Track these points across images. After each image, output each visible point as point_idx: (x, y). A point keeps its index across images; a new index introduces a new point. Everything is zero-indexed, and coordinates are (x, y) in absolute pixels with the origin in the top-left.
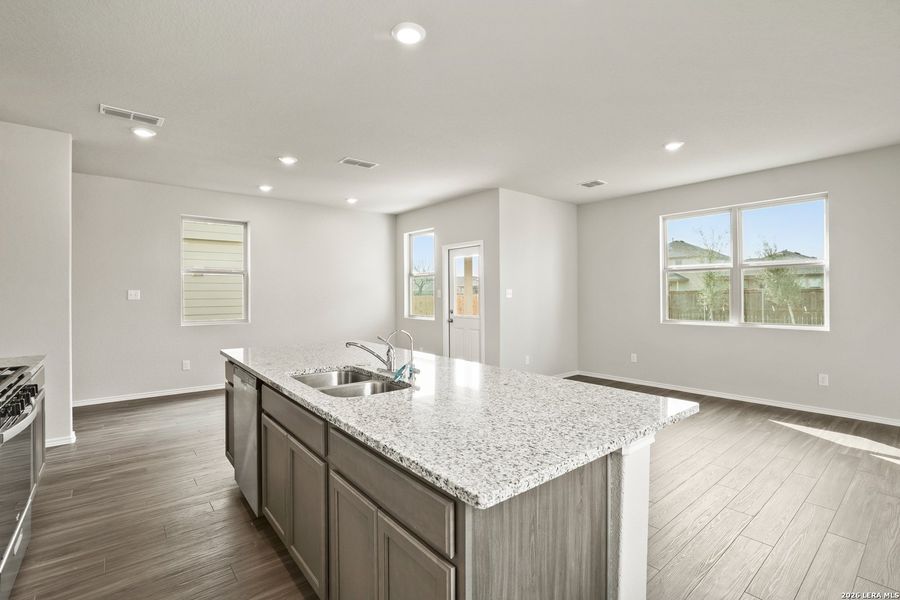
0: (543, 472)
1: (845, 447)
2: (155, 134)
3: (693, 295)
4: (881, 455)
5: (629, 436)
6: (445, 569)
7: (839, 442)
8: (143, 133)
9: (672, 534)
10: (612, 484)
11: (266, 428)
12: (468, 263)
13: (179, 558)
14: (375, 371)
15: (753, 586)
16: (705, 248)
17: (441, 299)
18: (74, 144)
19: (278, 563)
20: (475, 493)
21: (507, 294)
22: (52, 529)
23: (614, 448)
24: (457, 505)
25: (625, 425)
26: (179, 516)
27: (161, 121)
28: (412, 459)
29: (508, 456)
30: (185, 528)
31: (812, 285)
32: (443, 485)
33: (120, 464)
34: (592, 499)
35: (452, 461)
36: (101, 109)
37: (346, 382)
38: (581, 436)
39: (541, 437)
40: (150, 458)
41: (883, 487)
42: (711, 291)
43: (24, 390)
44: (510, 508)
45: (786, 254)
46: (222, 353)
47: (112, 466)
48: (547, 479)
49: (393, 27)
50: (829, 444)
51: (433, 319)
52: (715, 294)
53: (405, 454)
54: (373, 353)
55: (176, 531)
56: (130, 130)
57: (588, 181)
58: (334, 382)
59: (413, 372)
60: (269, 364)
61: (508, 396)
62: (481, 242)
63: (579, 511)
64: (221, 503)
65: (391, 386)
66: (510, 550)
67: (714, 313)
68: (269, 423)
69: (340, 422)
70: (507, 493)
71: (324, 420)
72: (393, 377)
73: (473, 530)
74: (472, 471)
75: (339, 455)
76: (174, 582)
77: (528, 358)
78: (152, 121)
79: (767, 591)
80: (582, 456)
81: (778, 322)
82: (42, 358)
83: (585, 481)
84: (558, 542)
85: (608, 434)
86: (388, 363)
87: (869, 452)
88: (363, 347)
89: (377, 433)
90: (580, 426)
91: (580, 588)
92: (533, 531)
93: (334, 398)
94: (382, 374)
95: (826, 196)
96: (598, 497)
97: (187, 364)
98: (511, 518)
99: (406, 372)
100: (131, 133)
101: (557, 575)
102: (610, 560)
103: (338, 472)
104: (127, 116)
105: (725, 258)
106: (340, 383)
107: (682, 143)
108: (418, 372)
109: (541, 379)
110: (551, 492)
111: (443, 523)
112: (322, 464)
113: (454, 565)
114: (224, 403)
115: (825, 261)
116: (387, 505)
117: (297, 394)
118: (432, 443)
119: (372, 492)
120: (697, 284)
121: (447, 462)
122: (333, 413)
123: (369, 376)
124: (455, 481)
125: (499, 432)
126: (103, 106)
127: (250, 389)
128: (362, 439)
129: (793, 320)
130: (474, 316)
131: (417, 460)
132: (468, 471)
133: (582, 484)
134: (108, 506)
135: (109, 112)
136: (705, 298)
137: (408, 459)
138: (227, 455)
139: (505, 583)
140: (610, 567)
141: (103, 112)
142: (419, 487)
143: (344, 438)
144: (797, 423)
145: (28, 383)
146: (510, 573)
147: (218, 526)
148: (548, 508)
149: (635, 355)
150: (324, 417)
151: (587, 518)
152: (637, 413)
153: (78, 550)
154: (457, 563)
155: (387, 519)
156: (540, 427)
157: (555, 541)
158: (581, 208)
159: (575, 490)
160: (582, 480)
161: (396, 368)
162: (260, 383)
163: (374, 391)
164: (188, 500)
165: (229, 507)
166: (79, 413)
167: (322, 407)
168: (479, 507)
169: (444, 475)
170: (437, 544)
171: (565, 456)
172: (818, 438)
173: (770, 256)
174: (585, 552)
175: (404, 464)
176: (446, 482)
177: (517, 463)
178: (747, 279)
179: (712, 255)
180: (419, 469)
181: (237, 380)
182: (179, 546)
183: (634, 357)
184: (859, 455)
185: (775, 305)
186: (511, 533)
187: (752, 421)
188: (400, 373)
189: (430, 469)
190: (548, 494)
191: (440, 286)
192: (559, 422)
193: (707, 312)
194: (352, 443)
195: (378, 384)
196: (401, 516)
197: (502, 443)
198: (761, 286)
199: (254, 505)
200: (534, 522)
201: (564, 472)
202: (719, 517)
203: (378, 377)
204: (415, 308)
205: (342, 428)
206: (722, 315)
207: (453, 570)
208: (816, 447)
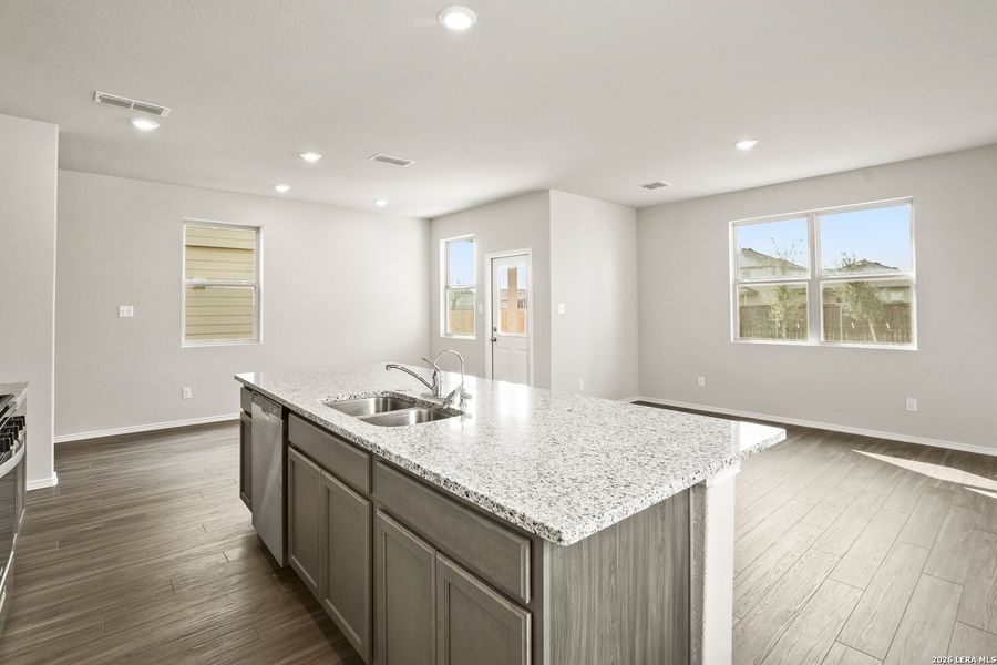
0: (627, 504)
1: (937, 480)
2: (157, 126)
3: (765, 309)
4: (975, 488)
5: (715, 465)
6: (519, 615)
7: (930, 474)
8: (144, 124)
9: (753, 579)
10: (695, 519)
11: (293, 463)
12: (512, 274)
13: (190, 617)
14: (419, 397)
15: (844, 634)
16: (778, 257)
17: (484, 314)
18: (62, 136)
19: (308, 620)
20: (556, 528)
21: (559, 308)
22: (36, 587)
23: (699, 479)
24: (534, 542)
25: (708, 454)
26: (189, 568)
27: (167, 112)
28: (480, 493)
29: (585, 488)
30: (195, 582)
31: (894, 299)
32: (518, 520)
33: (114, 509)
34: (673, 537)
35: (526, 494)
36: (97, 97)
37: (385, 410)
38: (662, 465)
39: (619, 467)
40: (148, 502)
41: (979, 523)
42: (785, 305)
43: (9, 423)
44: (589, 547)
45: (865, 264)
46: (236, 378)
47: (104, 512)
48: (631, 513)
49: (440, 12)
50: (919, 476)
51: (474, 338)
52: (788, 309)
53: (471, 488)
54: (415, 376)
55: (186, 585)
56: (128, 121)
57: (650, 182)
58: (372, 411)
59: (464, 397)
60: (294, 390)
61: (575, 423)
62: (528, 251)
63: (661, 550)
64: (235, 553)
65: (439, 413)
66: (590, 593)
67: (787, 330)
68: (299, 458)
69: (390, 454)
70: (591, 528)
71: (370, 453)
72: (440, 403)
73: (551, 570)
74: (550, 505)
75: (386, 492)
76: (187, 645)
77: (582, 381)
78: (155, 111)
79: (860, 638)
80: (667, 488)
81: (858, 340)
82: (25, 385)
83: (667, 515)
84: (639, 585)
85: (691, 464)
86: (435, 389)
87: (963, 485)
88: (403, 369)
89: (436, 466)
90: (660, 455)
91: (662, 637)
92: (612, 572)
93: (378, 427)
94: (427, 400)
95: (912, 201)
96: (680, 535)
97: (188, 392)
98: (590, 557)
99: (457, 399)
100: (131, 124)
101: (638, 622)
102: (693, 605)
103: (385, 512)
104: (127, 105)
105: (802, 269)
106: (377, 411)
107: (755, 142)
108: (469, 397)
109: (608, 404)
110: (631, 529)
111: (517, 563)
112: (366, 503)
113: (529, 611)
114: (239, 436)
115: (910, 273)
116: (449, 546)
117: (335, 423)
118: (499, 475)
119: (429, 533)
120: (768, 298)
121: (519, 496)
122: (381, 445)
123: (412, 403)
124: (532, 515)
125: (571, 462)
126: (99, 93)
127: (273, 419)
128: (418, 473)
129: (874, 338)
130: (521, 335)
131: (486, 494)
132: (545, 505)
133: (663, 519)
134: (102, 559)
135: (105, 100)
136: (778, 313)
137: (475, 494)
138: (242, 497)
139: (584, 631)
140: (693, 613)
141: (99, 100)
142: (488, 525)
143: (395, 473)
144: (884, 453)
145: (14, 415)
146: (589, 622)
147: (234, 580)
148: (628, 547)
149: (703, 378)
150: (369, 448)
151: (669, 558)
152: (720, 441)
153: (69, 610)
154: (534, 609)
155: (448, 563)
156: (616, 457)
157: (635, 583)
158: (641, 213)
159: (656, 528)
160: (663, 514)
161: (444, 393)
162: (286, 412)
163: (419, 420)
164: (197, 550)
165: (245, 557)
166: (62, 451)
167: (366, 438)
168: (562, 543)
169: (520, 510)
170: (510, 588)
171: (649, 487)
172: (907, 470)
173: (849, 266)
174: (667, 595)
175: (470, 499)
176: (523, 517)
177: (597, 495)
178: (827, 293)
179: (786, 266)
180: (489, 504)
181: (256, 409)
182: (190, 603)
183: (702, 381)
184: (953, 488)
185: (853, 320)
186: (590, 573)
187: (834, 451)
188: (449, 399)
189: (503, 504)
190: (628, 530)
191: (481, 300)
192: (636, 452)
193: (780, 329)
194: (404, 478)
195: (425, 411)
196: (467, 558)
197: (577, 474)
198: (839, 300)
199: (278, 553)
200: (613, 562)
201: (649, 504)
202: (804, 558)
203: (423, 404)
204: (453, 325)
205: (393, 460)
206: (797, 331)
207: (529, 616)
208: (906, 480)
